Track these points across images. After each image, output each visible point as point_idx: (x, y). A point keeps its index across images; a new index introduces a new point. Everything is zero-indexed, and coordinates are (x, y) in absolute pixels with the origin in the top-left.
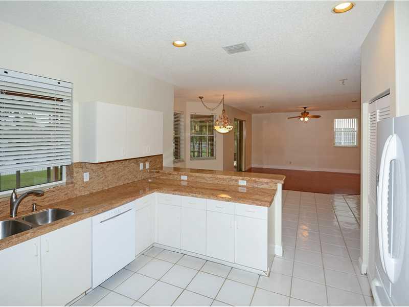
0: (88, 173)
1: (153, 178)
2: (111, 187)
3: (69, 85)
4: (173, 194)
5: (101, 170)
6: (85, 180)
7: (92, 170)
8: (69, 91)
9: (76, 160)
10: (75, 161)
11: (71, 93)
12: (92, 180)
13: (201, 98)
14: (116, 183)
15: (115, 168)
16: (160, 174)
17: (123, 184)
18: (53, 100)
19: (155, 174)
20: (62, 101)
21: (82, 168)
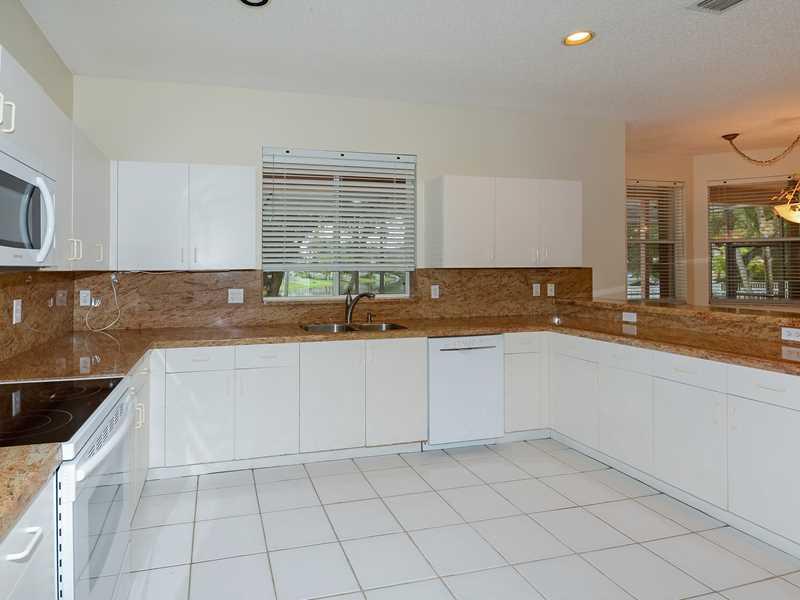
0: (437, 287)
1: (564, 315)
2: (474, 315)
3: (411, 159)
4: (581, 336)
5: (459, 285)
6: (433, 297)
7: (444, 283)
8: (412, 167)
9: (421, 265)
10: (419, 267)
11: (415, 170)
12: (443, 298)
13: (730, 137)
14: (485, 311)
15: (483, 285)
16: (577, 309)
17: (496, 315)
18: (392, 182)
19: (568, 306)
20: (404, 182)
21: (429, 277)
